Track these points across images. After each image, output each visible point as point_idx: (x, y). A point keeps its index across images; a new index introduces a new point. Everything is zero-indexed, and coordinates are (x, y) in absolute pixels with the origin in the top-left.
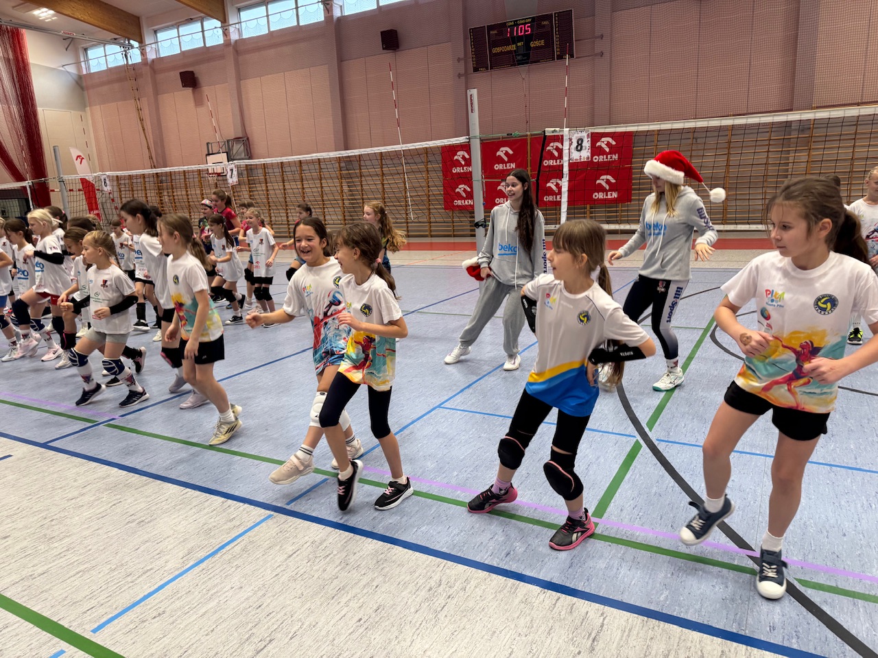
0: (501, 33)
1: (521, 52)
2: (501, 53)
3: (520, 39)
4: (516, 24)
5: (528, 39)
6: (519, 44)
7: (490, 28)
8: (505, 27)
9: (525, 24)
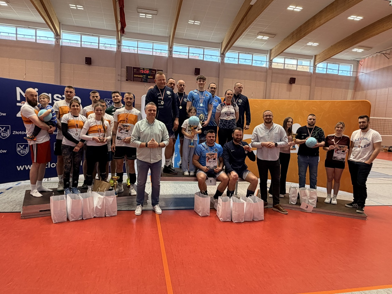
0: (138, 71)
1: (144, 78)
2: (137, 77)
3: (144, 74)
4: (144, 69)
5: (147, 75)
6: (144, 76)
7: (134, 68)
8: (140, 69)
9: (147, 70)
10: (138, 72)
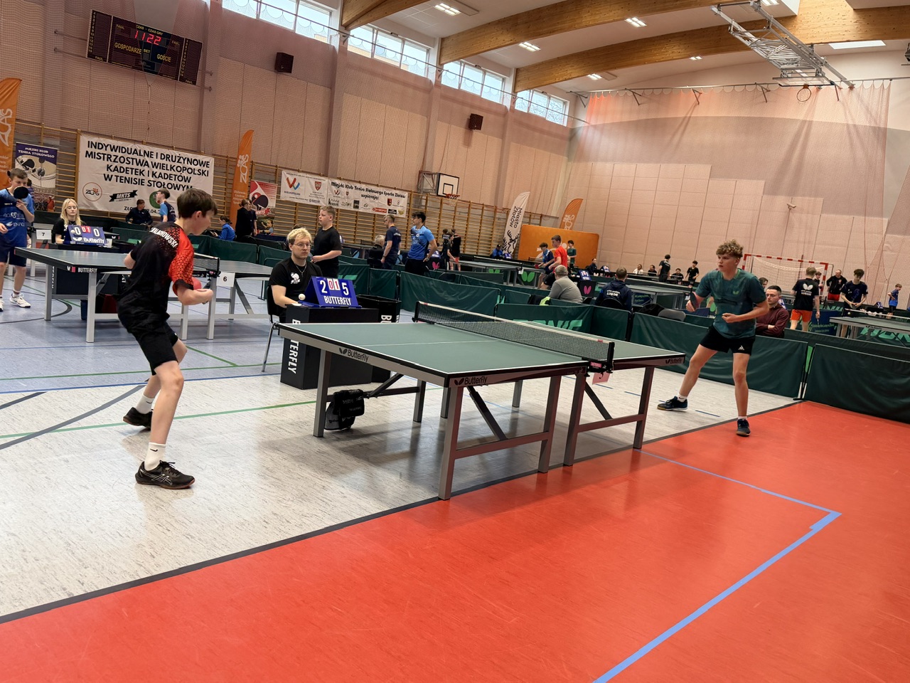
0: (127, 31)
1: (146, 59)
2: (124, 51)
3: (147, 46)
4: (146, 30)
5: (157, 50)
6: (145, 51)
8: (135, 27)
9: (155, 35)
10: (127, 36)
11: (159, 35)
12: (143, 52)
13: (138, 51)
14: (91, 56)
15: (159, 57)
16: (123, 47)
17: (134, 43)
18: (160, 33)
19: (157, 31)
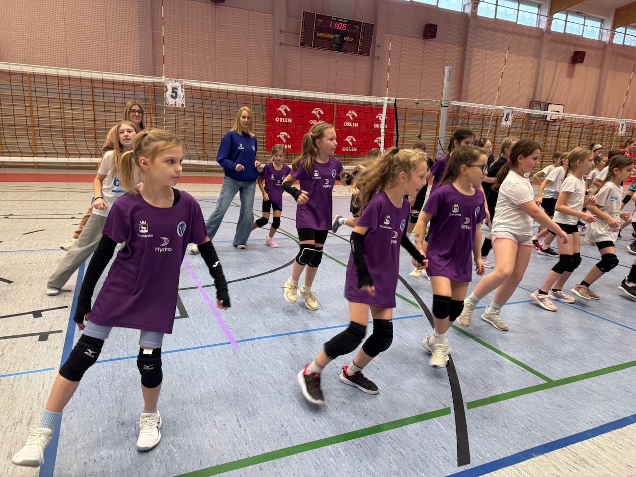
0: (325, 23)
1: (337, 41)
2: (323, 38)
3: (338, 32)
4: (337, 20)
5: (344, 34)
6: (337, 36)
7: (319, 16)
8: (329, 20)
9: (343, 23)
10: (325, 27)
11: (345, 23)
12: (335, 37)
13: (332, 36)
14: (302, 44)
15: (346, 39)
16: (322, 35)
17: (329, 31)
18: (346, 21)
19: (344, 19)
